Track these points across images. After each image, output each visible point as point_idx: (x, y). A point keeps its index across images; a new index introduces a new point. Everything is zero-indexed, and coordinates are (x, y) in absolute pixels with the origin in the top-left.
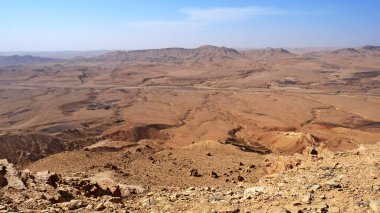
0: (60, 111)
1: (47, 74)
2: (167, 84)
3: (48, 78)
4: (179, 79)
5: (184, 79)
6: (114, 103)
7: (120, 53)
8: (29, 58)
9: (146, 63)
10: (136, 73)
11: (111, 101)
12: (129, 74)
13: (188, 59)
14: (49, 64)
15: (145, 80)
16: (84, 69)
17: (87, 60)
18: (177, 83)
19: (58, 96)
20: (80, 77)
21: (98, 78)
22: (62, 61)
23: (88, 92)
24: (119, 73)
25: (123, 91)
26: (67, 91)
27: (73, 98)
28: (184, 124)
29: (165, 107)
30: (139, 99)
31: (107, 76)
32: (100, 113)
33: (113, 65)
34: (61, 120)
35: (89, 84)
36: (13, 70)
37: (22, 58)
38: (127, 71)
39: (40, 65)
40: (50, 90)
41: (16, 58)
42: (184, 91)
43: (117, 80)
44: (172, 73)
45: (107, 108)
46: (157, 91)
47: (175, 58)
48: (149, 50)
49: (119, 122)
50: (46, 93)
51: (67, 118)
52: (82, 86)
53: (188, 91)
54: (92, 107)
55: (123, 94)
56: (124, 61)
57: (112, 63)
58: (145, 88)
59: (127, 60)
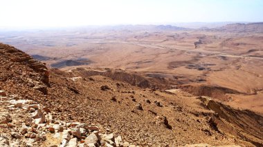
1: (175, 39)
3: (174, 42)
6: (208, 67)
7: (240, 24)
8: (170, 27)
10: (245, 44)
12: (238, 44)
14: (179, 32)
15: (250, 51)
16: (204, 37)
17: (208, 30)
20: (196, 44)
21: (208, 45)
23: (195, 55)
24: (229, 42)
25: (224, 58)
28: (255, 94)
30: (233, 67)
31: (216, 44)
33: (229, 35)
35: (201, 49)
38: (237, 41)
39: (173, 33)
40: (172, 51)
43: (224, 48)
45: (201, 69)
49: (200, 81)
50: (168, 53)
52: (194, 50)
54: (191, 67)
55: (222, 60)
56: (240, 32)
57: (229, 33)
58: (246, 58)
59: (245, 31)
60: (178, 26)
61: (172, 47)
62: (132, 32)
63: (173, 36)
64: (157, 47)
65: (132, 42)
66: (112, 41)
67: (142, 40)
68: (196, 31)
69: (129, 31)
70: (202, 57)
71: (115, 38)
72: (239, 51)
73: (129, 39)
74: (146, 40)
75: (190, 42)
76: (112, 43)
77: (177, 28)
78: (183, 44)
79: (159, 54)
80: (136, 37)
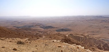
61: (105, 25)
63: (104, 21)
64: (98, 25)
65: (85, 23)
66: (77, 22)
67: (89, 22)
69: (83, 18)
73: (84, 21)
79: (101, 28)
80: (87, 21)
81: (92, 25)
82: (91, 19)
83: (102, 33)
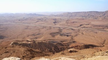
0: (51, 36)
1: (42, 21)
2: (91, 28)
3: (43, 22)
4: (97, 26)
5: (99, 26)
6: (70, 34)
7: (69, 13)
8: (35, 14)
9: (80, 18)
10: (77, 22)
11: (68, 33)
12: (74, 22)
13: (100, 17)
14: (42, 17)
15: (81, 25)
16: (55, 20)
17: (55, 16)
18: (96, 27)
19: (48, 30)
20: (54, 23)
21: (61, 23)
22: (46, 16)
23: (58, 29)
25: (72, 29)
26: (50, 28)
27: (53, 31)
28: (104, 46)
29: (93, 38)
30: (80, 33)
31: (64, 23)
32: (65, 38)
34: (52, 39)
35: (58, 25)
36: (31, 19)
37: (32, 14)
38: (73, 21)
39: (39, 17)
41: (31, 14)
42: (100, 31)
43: (69, 24)
44: (92, 23)
45: (68, 36)
46: (87, 30)
47: (94, 16)
48: (81, 12)
49: (74, 42)
50: (43, 28)
51: (54, 38)
52: (55, 26)
53: (102, 32)
54: (61, 35)
55: (73, 31)
56: (70, 16)
57: (65, 17)
58: (81, 29)
59: (72, 16)
60: (39, 14)
61: (43, 25)
62: (15, 17)
63: (40, 19)
64: (35, 26)
65: (18, 23)
66: (5, 23)
67: (24, 22)
68: (50, 16)
69: (13, 17)
70: (62, 30)
71: (7, 21)
72: (76, 26)
73: (16, 22)
74: (26, 22)
75: (51, 22)
76: (6, 24)
77: (39, 15)
78: (48, 23)
79: (39, 29)
80: (19, 20)
81: (29, 26)
82: (24, 18)
83: (44, 35)
